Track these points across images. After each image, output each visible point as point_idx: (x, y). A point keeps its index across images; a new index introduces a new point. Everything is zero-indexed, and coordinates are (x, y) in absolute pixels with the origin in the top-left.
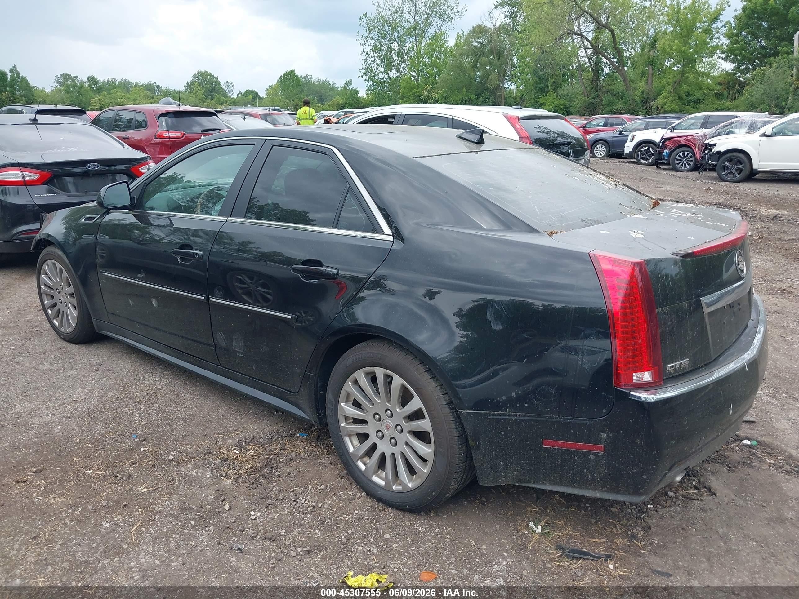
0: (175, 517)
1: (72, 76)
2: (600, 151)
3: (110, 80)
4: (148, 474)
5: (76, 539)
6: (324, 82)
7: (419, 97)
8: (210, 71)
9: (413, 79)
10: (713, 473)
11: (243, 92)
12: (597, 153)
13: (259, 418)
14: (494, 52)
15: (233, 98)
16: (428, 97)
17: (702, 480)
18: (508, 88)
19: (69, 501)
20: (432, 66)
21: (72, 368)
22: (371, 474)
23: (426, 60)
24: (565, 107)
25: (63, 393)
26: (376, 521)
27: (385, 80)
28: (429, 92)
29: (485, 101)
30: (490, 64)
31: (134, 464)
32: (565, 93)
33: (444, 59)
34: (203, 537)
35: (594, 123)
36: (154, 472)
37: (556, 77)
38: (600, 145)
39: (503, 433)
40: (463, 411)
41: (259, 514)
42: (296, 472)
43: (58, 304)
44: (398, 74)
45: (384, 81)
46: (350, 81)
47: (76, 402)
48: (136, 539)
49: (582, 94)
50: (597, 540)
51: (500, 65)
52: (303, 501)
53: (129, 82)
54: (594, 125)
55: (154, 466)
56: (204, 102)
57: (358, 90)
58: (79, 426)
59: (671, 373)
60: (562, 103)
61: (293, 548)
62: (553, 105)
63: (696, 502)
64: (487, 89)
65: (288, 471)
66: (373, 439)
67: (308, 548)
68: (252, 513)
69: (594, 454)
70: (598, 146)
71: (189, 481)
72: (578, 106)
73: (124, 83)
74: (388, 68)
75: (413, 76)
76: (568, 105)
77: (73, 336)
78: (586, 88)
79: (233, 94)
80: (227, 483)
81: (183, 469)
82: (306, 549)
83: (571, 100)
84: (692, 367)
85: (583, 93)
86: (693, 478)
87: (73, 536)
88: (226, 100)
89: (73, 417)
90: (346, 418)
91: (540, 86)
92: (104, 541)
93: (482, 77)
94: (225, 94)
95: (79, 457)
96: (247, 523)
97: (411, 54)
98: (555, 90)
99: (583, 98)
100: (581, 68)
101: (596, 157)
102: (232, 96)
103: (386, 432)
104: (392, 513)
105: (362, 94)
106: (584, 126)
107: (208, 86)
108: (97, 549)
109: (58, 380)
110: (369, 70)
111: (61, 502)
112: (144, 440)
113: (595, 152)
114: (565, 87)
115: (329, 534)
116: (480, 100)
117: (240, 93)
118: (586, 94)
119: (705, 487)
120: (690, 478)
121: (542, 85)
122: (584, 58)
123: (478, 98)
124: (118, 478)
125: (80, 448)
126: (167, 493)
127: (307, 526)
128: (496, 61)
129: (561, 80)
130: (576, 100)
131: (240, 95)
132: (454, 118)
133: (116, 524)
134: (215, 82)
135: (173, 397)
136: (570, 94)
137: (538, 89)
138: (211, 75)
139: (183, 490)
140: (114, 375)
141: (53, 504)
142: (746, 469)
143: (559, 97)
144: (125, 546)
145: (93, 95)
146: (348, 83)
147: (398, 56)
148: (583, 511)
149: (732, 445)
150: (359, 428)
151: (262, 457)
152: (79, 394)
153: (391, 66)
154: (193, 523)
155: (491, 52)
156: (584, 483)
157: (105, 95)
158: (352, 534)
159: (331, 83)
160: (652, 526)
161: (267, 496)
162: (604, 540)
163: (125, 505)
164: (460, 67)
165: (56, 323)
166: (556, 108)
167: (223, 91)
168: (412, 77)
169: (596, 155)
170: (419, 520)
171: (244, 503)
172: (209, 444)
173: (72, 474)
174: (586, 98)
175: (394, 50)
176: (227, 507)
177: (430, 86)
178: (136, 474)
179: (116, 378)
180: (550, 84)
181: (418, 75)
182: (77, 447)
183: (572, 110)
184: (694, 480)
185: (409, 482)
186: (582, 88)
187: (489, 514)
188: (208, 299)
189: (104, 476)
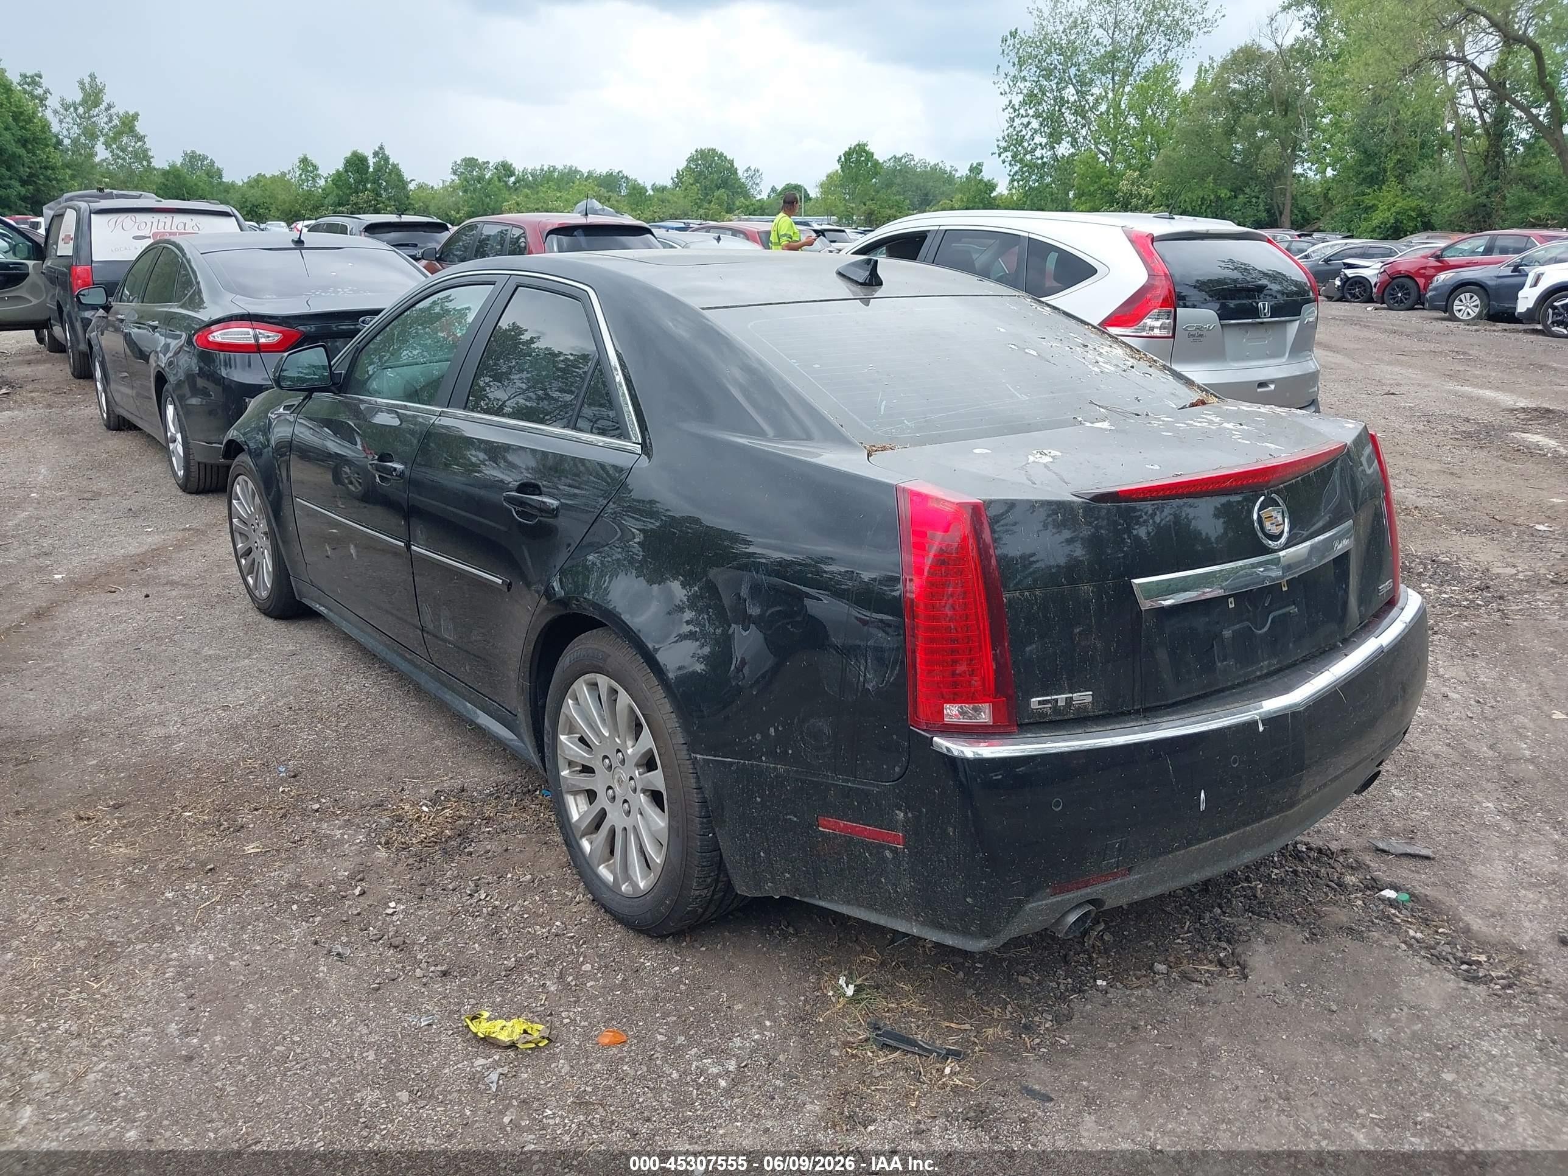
0: (272, 896)
1: (480, 161)
2: (1467, 306)
3: (546, 168)
4: (269, 828)
5: (115, 910)
6: (934, 168)
7: (1112, 194)
8: (719, 150)
9: (1102, 158)
10: (1268, 940)
11: (779, 188)
12: (1460, 311)
13: (492, 760)
14: (1275, 102)
15: (759, 200)
16: (1131, 194)
17: (1239, 950)
18: (1302, 175)
19: (136, 854)
20: (1142, 132)
21: (249, 656)
22: (596, 862)
23: (1132, 121)
24: (1421, 214)
25: (215, 693)
26: (584, 943)
27: (1045, 160)
28: (1133, 184)
29: (1250, 202)
30: (1265, 125)
31: (256, 810)
32: (1423, 183)
33: (1168, 119)
34: (298, 932)
35: (1465, 246)
36: (280, 825)
37: (1404, 150)
38: (1468, 295)
39: (759, 800)
40: (699, 756)
41: (402, 907)
42: (500, 850)
43: (254, 549)
44: (1072, 150)
45: (1044, 164)
46: (979, 164)
47: (226, 708)
48: (198, 921)
49: (1459, 186)
50: (953, 1025)
51: (1287, 129)
52: (483, 897)
53: (577, 171)
54: (1463, 252)
55: (284, 816)
56: (699, 207)
57: (995, 181)
58: (211, 745)
59: (1041, 714)
60: (1414, 205)
61: (424, 965)
62: (1393, 209)
63: (1195, 985)
64: (1255, 177)
65: (489, 847)
66: (602, 801)
67: (444, 968)
68: (392, 904)
69: (890, 849)
70: (1462, 296)
71: (324, 844)
72: (1450, 211)
73: (568, 174)
74: (1055, 138)
75: (1102, 153)
76: (1426, 210)
77: (268, 604)
78: (1470, 172)
79: (760, 192)
80: (382, 854)
81: (325, 825)
82: (439, 968)
83: (1435, 198)
84: (1103, 709)
85: (1464, 182)
86: (1224, 945)
87: (114, 905)
88: (747, 203)
89: (210, 731)
90: (570, 764)
91: (1367, 170)
92: (153, 917)
93: (1246, 153)
94: (746, 195)
95: (185, 790)
96: (377, 918)
97: (1103, 108)
98: (1401, 179)
99: (1462, 194)
100: (1464, 130)
101: (1457, 319)
102: (758, 197)
103: (618, 790)
104: (618, 932)
105: (1002, 189)
106: (1439, 253)
107: (716, 177)
108: (136, 927)
109: (219, 673)
110: (1014, 144)
111: (125, 854)
112: (294, 776)
113: (1455, 308)
114: (1426, 171)
115: (491, 952)
116: (1238, 201)
117: (773, 190)
118: (1470, 185)
119: (1238, 963)
120: (1220, 944)
121: (1373, 168)
122: (1470, 109)
123: (1236, 197)
124: (222, 828)
125: (193, 778)
126: (281, 860)
127: (467, 936)
128: (1279, 121)
129: (1416, 157)
130: (1445, 198)
131: (773, 195)
132: (1032, 236)
133: (184, 896)
134: (728, 169)
135: (375, 715)
136: (1434, 186)
137: (1362, 176)
138: (721, 156)
139: (309, 857)
140: (305, 672)
141: (112, 855)
142: (1348, 943)
143: (1408, 193)
144: (178, 929)
145: (507, 196)
146: (976, 169)
147: (1076, 113)
148: (961, 973)
149: (1352, 896)
150: (585, 782)
151: (461, 822)
152: (237, 697)
153: (1062, 134)
154: (295, 907)
155: (1269, 103)
156: (889, 906)
157: (527, 196)
158: (531, 956)
159: (948, 169)
160: (1077, 1015)
161: (432, 883)
162: (967, 1026)
163: (211, 870)
164: (1200, 135)
165: (250, 581)
166: (1399, 217)
167: (743, 186)
168: (1100, 155)
169: (1457, 314)
170: (657, 949)
171: (388, 889)
172: (388, 792)
173: (162, 814)
174: (1469, 193)
175: (1068, 102)
176: (357, 892)
177: (1137, 173)
178: (251, 826)
179: (305, 679)
180: (1390, 165)
181: (1114, 151)
182: (189, 776)
183: (1434, 219)
184: (1225, 949)
185: (642, 878)
186: (1461, 173)
187: (784, 954)
188: (408, 547)
189: (205, 823)
